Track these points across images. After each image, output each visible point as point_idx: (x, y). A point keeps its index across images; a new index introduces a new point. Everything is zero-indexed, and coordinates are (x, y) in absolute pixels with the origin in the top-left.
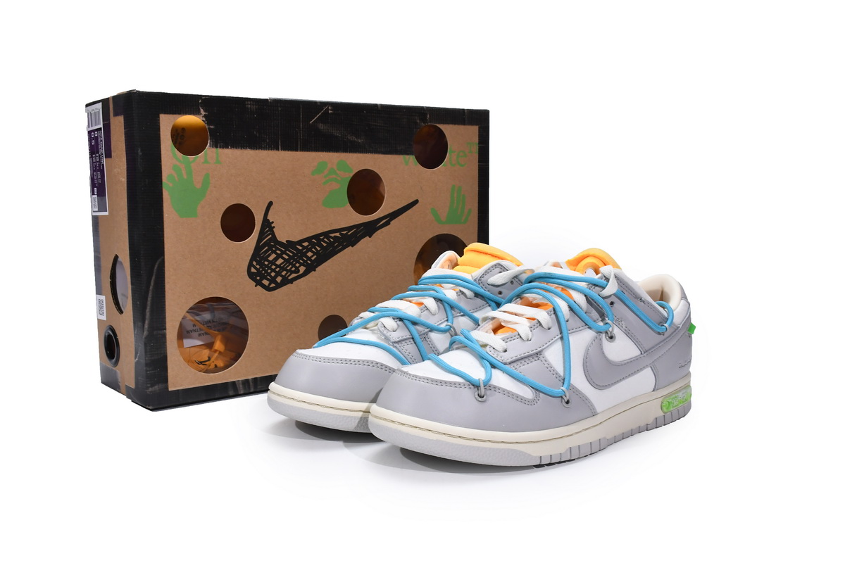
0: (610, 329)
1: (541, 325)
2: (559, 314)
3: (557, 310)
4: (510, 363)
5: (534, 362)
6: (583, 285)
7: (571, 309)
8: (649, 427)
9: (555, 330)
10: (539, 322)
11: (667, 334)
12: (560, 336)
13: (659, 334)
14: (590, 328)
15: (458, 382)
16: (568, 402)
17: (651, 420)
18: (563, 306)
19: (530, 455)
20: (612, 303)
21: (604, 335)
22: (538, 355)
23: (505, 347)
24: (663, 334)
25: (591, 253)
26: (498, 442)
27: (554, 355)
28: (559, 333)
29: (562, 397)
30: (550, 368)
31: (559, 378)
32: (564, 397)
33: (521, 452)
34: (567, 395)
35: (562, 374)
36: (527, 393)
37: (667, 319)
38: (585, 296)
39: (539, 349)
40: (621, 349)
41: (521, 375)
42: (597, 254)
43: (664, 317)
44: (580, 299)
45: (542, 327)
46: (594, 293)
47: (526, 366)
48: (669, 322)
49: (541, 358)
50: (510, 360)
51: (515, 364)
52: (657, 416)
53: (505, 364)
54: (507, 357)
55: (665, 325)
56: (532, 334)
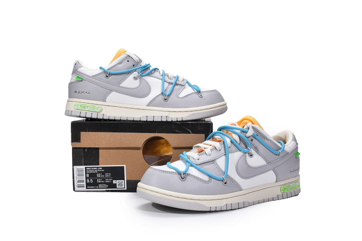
0: (250, 151)
1: (216, 149)
2: (226, 144)
3: (225, 142)
4: (199, 165)
5: (211, 165)
6: (238, 131)
7: (232, 142)
8: (274, 199)
9: (223, 151)
10: (215, 147)
11: (281, 155)
12: (224, 154)
13: (277, 155)
14: (240, 151)
15: (173, 172)
16: (226, 183)
17: (275, 196)
18: (228, 141)
19: (205, 206)
20: (252, 140)
21: (247, 154)
22: (213, 161)
23: (199, 158)
24: (279, 156)
25: (246, 118)
26: (190, 199)
27: (221, 162)
28: (224, 152)
29: (223, 181)
30: (219, 168)
31: (222, 172)
32: (224, 181)
33: (200, 204)
34: (225, 180)
35: (224, 171)
36: (206, 178)
37: (281, 148)
38: (239, 136)
39: (214, 159)
40: (256, 161)
41: (204, 170)
42: (249, 118)
43: (280, 147)
44: (236, 138)
45: (217, 150)
46: (243, 135)
47: (207, 166)
48: (282, 149)
49: (215, 163)
50: (200, 163)
51: (202, 165)
52: (278, 194)
53: (197, 165)
54: (199, 162)
55: (280, 151)
56: (211, 152)
